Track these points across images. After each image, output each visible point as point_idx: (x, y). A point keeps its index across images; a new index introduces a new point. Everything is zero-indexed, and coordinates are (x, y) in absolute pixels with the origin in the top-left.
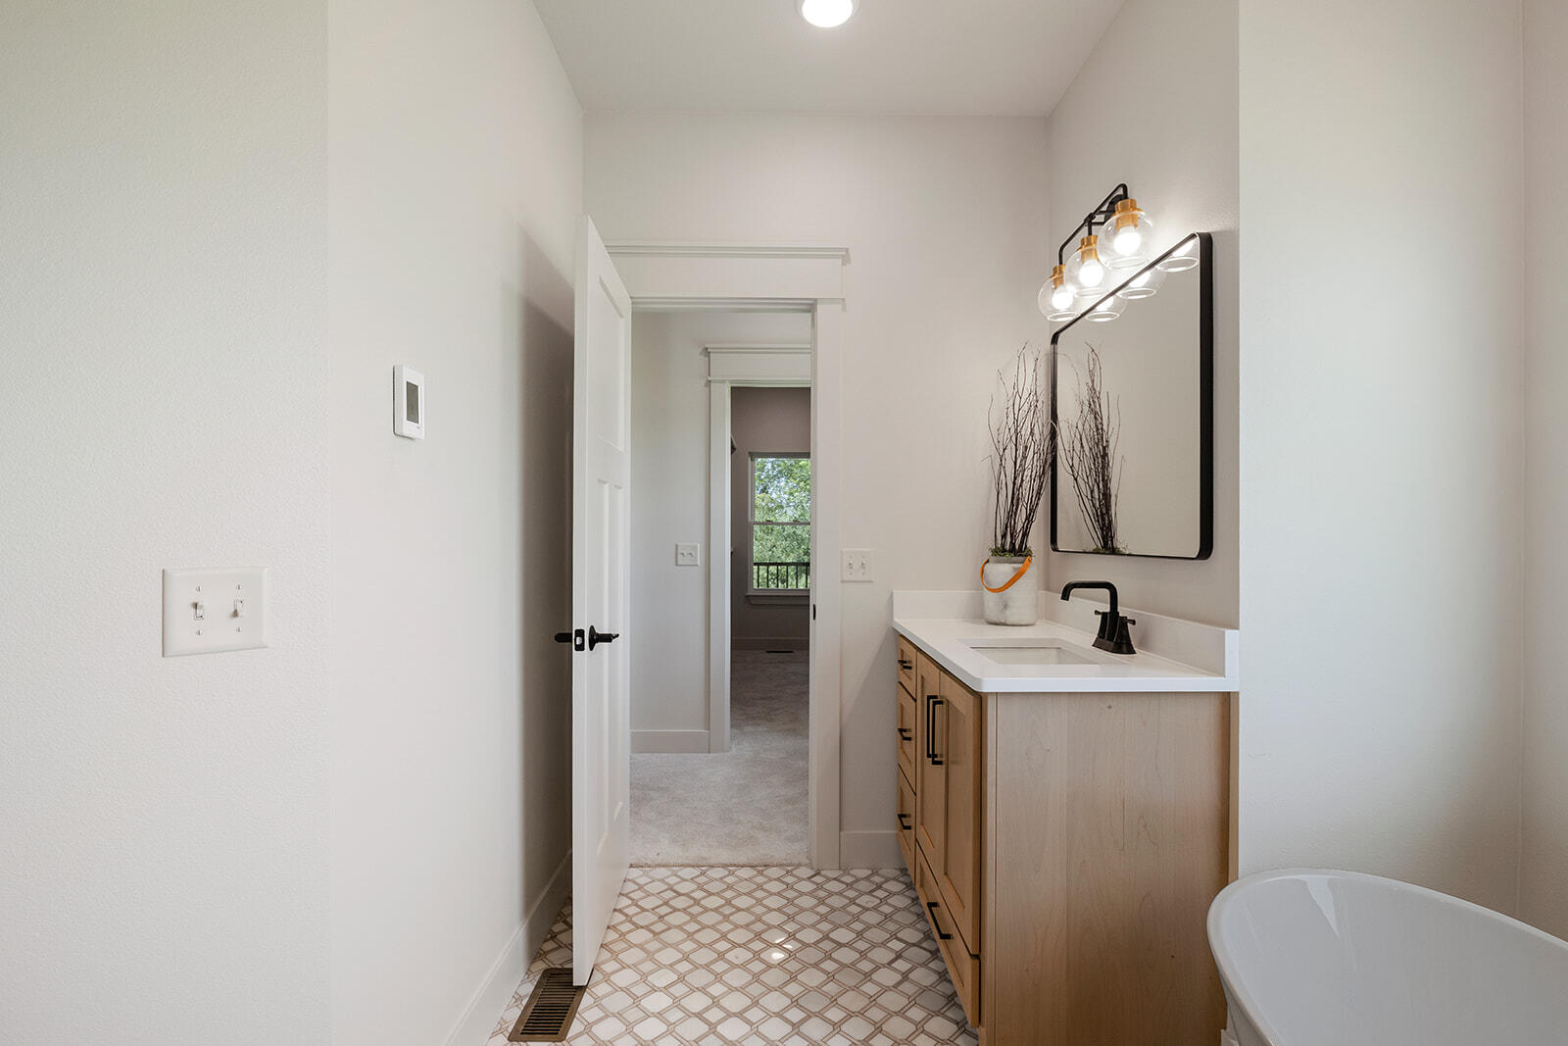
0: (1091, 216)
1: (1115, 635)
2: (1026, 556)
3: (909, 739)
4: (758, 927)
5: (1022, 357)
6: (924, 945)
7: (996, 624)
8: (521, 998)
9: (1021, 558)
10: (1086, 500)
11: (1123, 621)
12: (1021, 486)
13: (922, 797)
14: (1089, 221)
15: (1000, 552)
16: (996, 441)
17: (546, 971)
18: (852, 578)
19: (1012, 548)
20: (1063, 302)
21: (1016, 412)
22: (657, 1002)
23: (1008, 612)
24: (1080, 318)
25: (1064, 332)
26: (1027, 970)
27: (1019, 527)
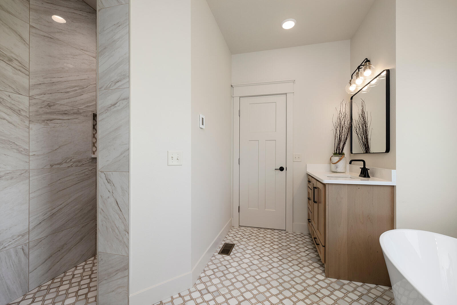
0: (359, 67)
1: (365, 173)
2: (343, 155)
3: (310, 200)
4: (272, 241)
5: (342, 103)
6: (313, 249)
7: (334, 172)
8: (220, 247)
9: (341, 155)
10: (361, 140)
11: (367, 170)
12: (341, 137)
13: (313, 214)
14: (359, 68)
15: (335, 154)
16: (335, 126)
17: (225, 243)
18: (296, 161)
19: (339, 153)
20: (353, 89)
21: (340, 118)
22: (249, 252)
23: (337, 169)
24: (357, 93)
25: (354, 96)
26: (337, 250)
27: (341, 147)
